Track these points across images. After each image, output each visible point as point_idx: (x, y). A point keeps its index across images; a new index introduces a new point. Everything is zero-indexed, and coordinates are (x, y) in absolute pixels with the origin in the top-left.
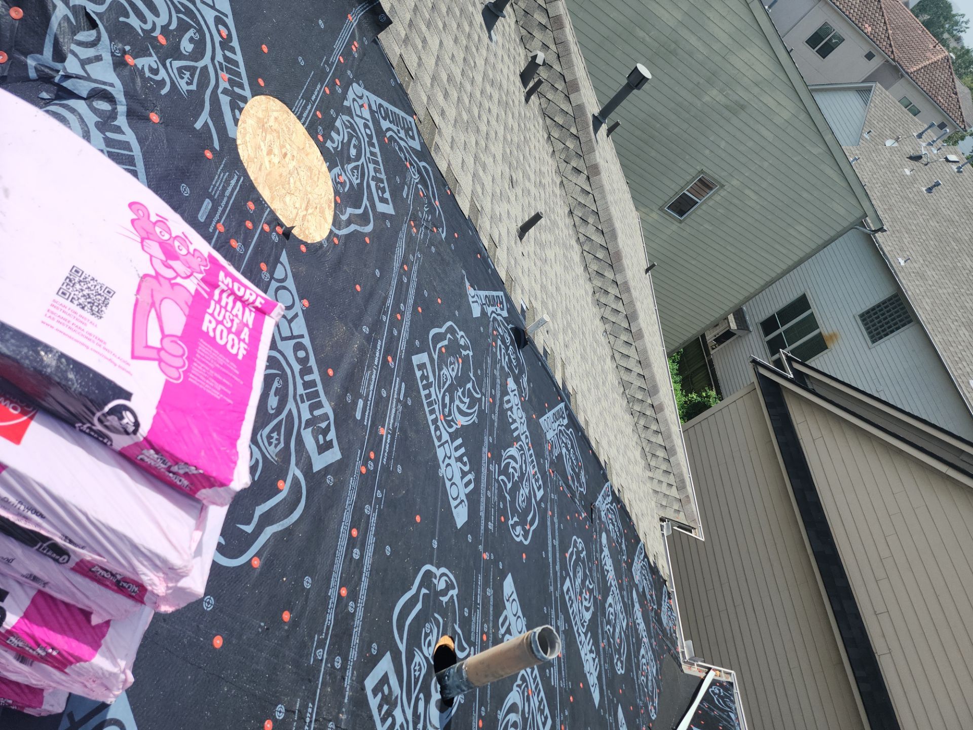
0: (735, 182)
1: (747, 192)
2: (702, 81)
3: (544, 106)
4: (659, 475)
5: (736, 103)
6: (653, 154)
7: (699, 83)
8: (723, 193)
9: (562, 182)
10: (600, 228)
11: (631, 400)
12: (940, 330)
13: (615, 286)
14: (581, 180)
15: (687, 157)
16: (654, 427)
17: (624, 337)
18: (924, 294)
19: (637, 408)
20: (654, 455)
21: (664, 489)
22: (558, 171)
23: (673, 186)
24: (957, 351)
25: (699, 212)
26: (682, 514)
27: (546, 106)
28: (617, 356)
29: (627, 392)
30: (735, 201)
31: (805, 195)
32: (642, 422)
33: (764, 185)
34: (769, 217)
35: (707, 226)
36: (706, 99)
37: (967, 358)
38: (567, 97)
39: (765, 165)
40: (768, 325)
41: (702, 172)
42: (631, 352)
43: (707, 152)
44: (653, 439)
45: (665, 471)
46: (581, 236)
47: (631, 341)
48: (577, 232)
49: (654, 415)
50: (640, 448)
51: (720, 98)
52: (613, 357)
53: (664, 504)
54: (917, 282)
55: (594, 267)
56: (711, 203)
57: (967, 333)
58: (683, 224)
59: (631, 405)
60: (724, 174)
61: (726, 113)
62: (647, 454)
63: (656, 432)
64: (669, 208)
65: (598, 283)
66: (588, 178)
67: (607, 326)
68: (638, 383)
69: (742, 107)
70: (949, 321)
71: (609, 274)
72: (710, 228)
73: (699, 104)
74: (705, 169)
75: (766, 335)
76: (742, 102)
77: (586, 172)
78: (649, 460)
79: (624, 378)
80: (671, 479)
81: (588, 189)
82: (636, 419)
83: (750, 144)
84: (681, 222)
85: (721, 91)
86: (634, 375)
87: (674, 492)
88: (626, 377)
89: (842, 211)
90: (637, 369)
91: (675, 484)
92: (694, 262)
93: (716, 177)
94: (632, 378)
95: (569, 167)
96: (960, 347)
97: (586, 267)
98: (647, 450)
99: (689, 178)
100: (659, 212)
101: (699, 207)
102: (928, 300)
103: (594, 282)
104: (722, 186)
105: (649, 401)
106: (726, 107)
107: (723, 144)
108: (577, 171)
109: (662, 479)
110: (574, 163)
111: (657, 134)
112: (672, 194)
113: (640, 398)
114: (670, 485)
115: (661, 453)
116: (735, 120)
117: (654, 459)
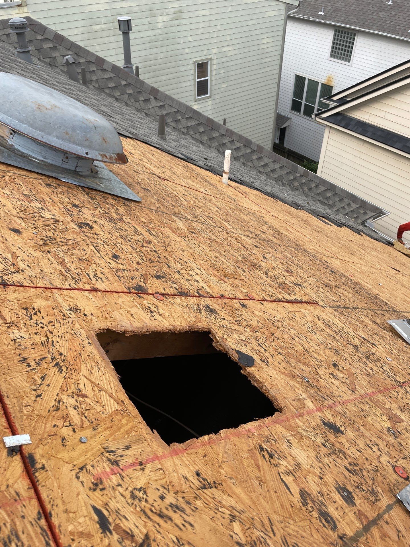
0: (214, 51)
1: (224, 49)
2: (149, 19)
3: (97, 86)
4: (339, 205)
5: (175, 13)
6: (164, 78)
7: (148, 22)
8: (215, 62)
9: (146, 114)
10: (187, 117)
11: (290, 183)
12: (371, 24)
13: (224, 137)
14: (153, 103)
15: (181, 62)
16: (313, 185)
17: (255, 157)
18: (347, 17)
19: (296, 184)
20: (327, 198)
21: (348, 209)
22: (138, 110)
23: (189, 84)
24: (389, 25)
25: (214, 83)
26: (368, 212)
27: (98, 85)
28: (261, 170)
29: (284, 181)
30: (224, 60)
31: (251, 23)
32: (306, 189)
33: (228, 38)
34: (246, 51)
35: (223, 86)
36: (160, 25)
37: (396, 24)
38: (103, 70)
39: (219, 27)
40: (296, 106)
41: (195, 62)
42: (266, 160)
43: (187, 50)
44: (319, 191)
45: (339, 201)
46: (183, 130)
47: (259, 155)
48: (179, 130)
49: (307, 179)
50: (317, 202)
51: (165, 18)
52: (260, 172)
53: (355, 216)
54: (338, 15)
55: (205, 138)
56: (214, 73)
57: (384, 13)
58: (212, 96)
59: (292, 186)
60: (205, 53)
61: (176, 22)
62: (324, 201)
63: (317, 186)
64: (198, 95)
65: (215, 144)
66: (156, 98)
67: (242, 160)
68: (284, 172)
69: (180, 12)
70: (371, 16)
71: (215, 134)
72: (226, 85)
73: (159, 32)
74: (195, 60)
75: (299, 111)
76: (177, 9)
77: (151, 97)
78: (327, 203)
79: (275, 176)
80: (347, 201)
81: (161, 104)
82: (301, 190)
83: (202, 25)
84: (210, 97)
85: (162, 15)
86: (278, 170)
87: (354, 206)
88: (276, 176)
89: (275, 13)
90: (277, 166)
91: (350, 202)
92: (236, 109)
93: (203, 58)
94: (279, 173)
95: (142, 103)
96: (388, 22)
97: (202, 143)
98: (321, 199)
99: (192, 72)
100: (196, 103)
101: (211, 81)
102: (351, 17)
103: (213, 145)
104: (211, 59)
105: (298, 175)
106: (173, 19)
107: (190, 39)
108: (147, 101)
109: (343, 205)
110: (142, 99)
111: (155, 67)
112: (192, 88)
113: (292, 178)
114: (349, 205)
115: (329, 194)
116: (183, 22)
117: (329, 200)
